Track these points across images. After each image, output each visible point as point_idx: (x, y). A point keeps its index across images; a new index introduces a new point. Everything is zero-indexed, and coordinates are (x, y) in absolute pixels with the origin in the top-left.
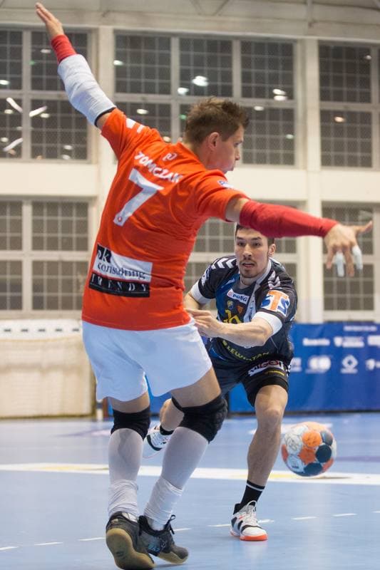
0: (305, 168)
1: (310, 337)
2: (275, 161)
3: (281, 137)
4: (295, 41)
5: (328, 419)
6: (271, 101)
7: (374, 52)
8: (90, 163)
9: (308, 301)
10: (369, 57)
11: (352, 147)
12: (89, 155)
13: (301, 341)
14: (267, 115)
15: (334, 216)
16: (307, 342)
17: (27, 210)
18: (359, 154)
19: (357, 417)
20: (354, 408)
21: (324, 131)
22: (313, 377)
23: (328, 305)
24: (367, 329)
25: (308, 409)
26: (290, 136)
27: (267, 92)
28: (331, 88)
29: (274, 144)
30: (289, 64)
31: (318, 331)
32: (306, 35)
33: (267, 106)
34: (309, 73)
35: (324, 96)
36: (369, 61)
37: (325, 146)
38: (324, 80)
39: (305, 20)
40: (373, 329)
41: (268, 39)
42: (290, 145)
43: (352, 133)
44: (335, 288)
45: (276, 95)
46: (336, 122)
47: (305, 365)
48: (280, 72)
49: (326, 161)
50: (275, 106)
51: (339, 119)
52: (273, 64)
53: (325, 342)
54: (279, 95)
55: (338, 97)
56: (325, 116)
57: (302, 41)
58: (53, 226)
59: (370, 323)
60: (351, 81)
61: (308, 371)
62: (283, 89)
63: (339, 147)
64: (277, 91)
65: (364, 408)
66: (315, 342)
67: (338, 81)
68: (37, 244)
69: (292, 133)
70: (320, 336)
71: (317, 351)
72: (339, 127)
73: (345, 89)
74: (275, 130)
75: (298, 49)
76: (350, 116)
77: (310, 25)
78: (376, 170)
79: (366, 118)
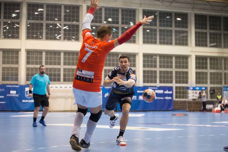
0: (138, 44)
1: (139, 90)
4: (136, 9)
5: (144, 113)
6: (129, 25)
7: (158, 12)
8: (79, 42)
9: (139, 81)
10: (156, 14)
11: (151, 38)
12: (79, 40)
13: (137, 91)
15: (146, 57)
16: (138, 92)
17: (62, 54)
18: (153, 40)
19: (152, 112)
20: (151, 110)
21: (144, 34)
22: (140, 101)
23: (144, 81)
24: (155, 88)
25: (138, 110)
27: (128, 23)
30: (134, 16)
31: (142, 88)
32: (139, 7)
33: (128, 27)
36: (156, 15)
37: (144, 38)
39: (139, 3)
40: (156, 88)
41: (129, 8)
42: (135, 38)
43: (151, 34)
44: (146, 77)
46: (147, 31)
47: (138, 98)
48: (132, 17)
49: (144, 42)
51: (148, 31)
52: (130, 15)
53: (143, 92)
56: (144, 30)
57: (138, 9)
58: (69, 59)
59: (156, 87)
61: (139, 100)
62: (133, 22)
63: (148, 38)
64: (131, 23)
65: (153, 110)
66: (141, 92)
68: (65, 64)
69: (135, 34)
70: (142, 90)
71: (141, 94)
72: (148, 33)
75: (137, 11)
76: (151, 30)
77: (140, 5)
78: (158, 45)
79: (155, 30)
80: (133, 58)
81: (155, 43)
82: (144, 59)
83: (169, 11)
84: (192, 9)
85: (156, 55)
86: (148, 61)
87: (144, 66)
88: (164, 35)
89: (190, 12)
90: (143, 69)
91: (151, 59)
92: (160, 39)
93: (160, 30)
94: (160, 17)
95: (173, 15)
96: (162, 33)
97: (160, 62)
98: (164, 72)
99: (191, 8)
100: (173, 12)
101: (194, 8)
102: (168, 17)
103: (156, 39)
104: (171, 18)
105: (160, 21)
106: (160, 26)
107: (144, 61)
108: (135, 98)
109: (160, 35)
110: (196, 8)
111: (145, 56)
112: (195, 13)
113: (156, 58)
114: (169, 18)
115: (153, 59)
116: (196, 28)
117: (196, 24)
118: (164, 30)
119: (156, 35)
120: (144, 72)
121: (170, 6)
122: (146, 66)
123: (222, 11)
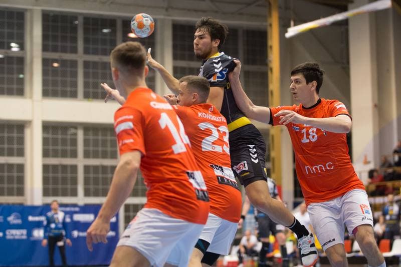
0: (31, 97)
1: (34, 215)
2: (10, 92)
3: (15, 76)
4: (26, 10)
6: (8, 51)
7: (81, 19)
9: (32, 190)
10: (76, 22)
11: (64, 84)
13: (27, 218)
14: (6, 61)
15: (51, 131)
16: (31, 218)
18: (69, 89)
21: (45, 73)
23: (46, 193)
24: (73, 209)
26: (21, 76)
27: (6, 45)
28: (50, 43)
29: (10, 81)
30: (21, 26)
31: (39, 210)
32: (34, 6)
33: (7, 55)
34: (35, 33)
35: (45, 48)
36: (76, 25)
37: (45, 83)
38: (45, 37)
40: (77, 209)
41: (7, 8)
42: (21, 82)
43: (64, 74)
44: (51, 181)
45: (12, 47)
46: (54, 67)
47: (30, 234)
48: (15, 31)
49: (46, 94)
50: (11, 55)
51: (56, 65)
52: (10, 26)
54: (15, 47)
55: (55, 49)
56: (46, 63)
57: (31, 10)
59: (75, 205)
60: (64, 39)
61: (32, 239)
62: (17, 43)
63: (55, 83)
64: (13, 45)
66: (37, 219)
67: (55, 38)
69: (23, 74)
70: (40, 214)
71: (38, 225)
72: (55, 70)
73: (59, 44)
74: (11, 72)
75: (28, 16)
76: (63, 63)
78: (80, 100)
79: (74, 64)
80: (17, 133)
81: (74, 95)
82: (46, 136)
83: (108, 16)
84: (167, 10)
85: (75, 126)
86: (55, 142)
87: (46, 154)
88: (95, 76)
89: (162, 17)
90: (43, 161)
91: (64, 137)
92: (86, 85)
93: (86, 64)
94: (86, 30)
95: (119, 25)
96: (91, 70)
97: (86, 142)
98: (96, 168)
99: (163, 8)
100: (119, 17)
101: (172, 8)
102: (105, 31)
103: (74, 85)
104: (114, 32)
105: (86, 41)
106: (86, 51)
107: (45, 141)
108: (22, 235)
109: (86, 75)
110: (177, 9)
111: (47, 127)
112: (173, 21)
113: (76, 134)
114: (110, 33)
115: (69, 137)
116: (175, 57)
117: (175, 47)
118: (95, 64)
119: (75, 75)
120: (46, 168)
121: (112, 3)
122: (51, 153)
123: (241, 14)
